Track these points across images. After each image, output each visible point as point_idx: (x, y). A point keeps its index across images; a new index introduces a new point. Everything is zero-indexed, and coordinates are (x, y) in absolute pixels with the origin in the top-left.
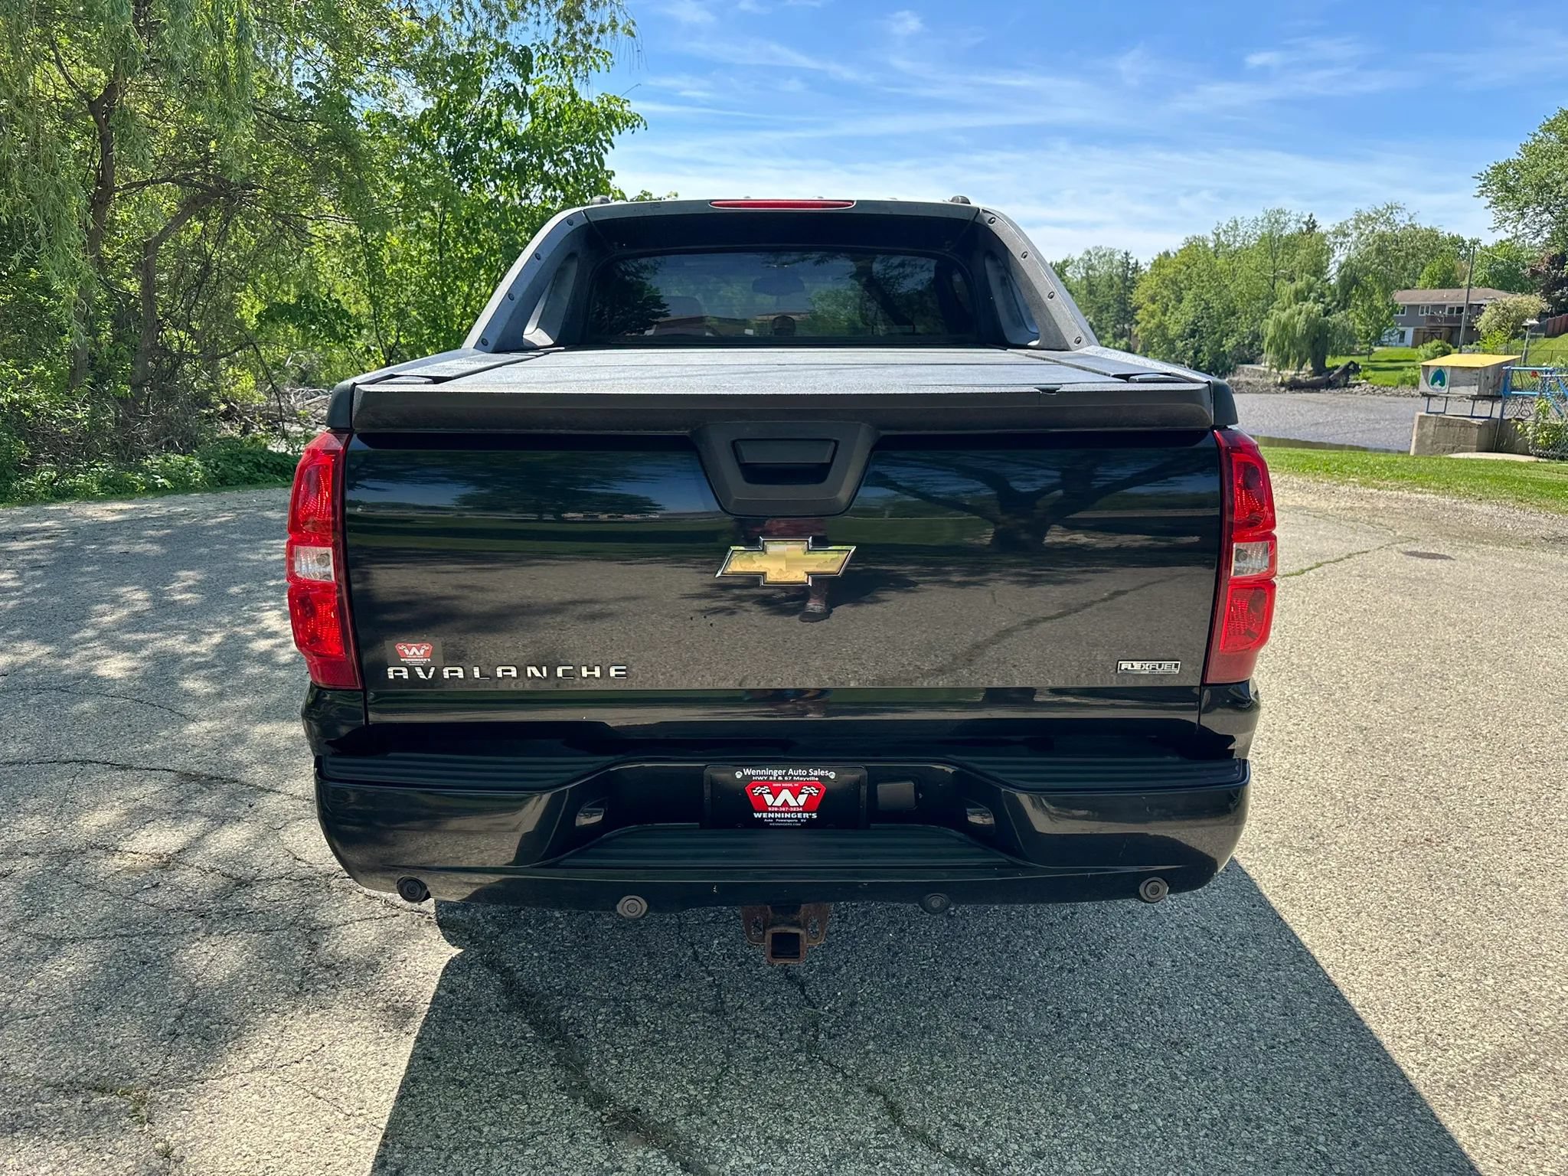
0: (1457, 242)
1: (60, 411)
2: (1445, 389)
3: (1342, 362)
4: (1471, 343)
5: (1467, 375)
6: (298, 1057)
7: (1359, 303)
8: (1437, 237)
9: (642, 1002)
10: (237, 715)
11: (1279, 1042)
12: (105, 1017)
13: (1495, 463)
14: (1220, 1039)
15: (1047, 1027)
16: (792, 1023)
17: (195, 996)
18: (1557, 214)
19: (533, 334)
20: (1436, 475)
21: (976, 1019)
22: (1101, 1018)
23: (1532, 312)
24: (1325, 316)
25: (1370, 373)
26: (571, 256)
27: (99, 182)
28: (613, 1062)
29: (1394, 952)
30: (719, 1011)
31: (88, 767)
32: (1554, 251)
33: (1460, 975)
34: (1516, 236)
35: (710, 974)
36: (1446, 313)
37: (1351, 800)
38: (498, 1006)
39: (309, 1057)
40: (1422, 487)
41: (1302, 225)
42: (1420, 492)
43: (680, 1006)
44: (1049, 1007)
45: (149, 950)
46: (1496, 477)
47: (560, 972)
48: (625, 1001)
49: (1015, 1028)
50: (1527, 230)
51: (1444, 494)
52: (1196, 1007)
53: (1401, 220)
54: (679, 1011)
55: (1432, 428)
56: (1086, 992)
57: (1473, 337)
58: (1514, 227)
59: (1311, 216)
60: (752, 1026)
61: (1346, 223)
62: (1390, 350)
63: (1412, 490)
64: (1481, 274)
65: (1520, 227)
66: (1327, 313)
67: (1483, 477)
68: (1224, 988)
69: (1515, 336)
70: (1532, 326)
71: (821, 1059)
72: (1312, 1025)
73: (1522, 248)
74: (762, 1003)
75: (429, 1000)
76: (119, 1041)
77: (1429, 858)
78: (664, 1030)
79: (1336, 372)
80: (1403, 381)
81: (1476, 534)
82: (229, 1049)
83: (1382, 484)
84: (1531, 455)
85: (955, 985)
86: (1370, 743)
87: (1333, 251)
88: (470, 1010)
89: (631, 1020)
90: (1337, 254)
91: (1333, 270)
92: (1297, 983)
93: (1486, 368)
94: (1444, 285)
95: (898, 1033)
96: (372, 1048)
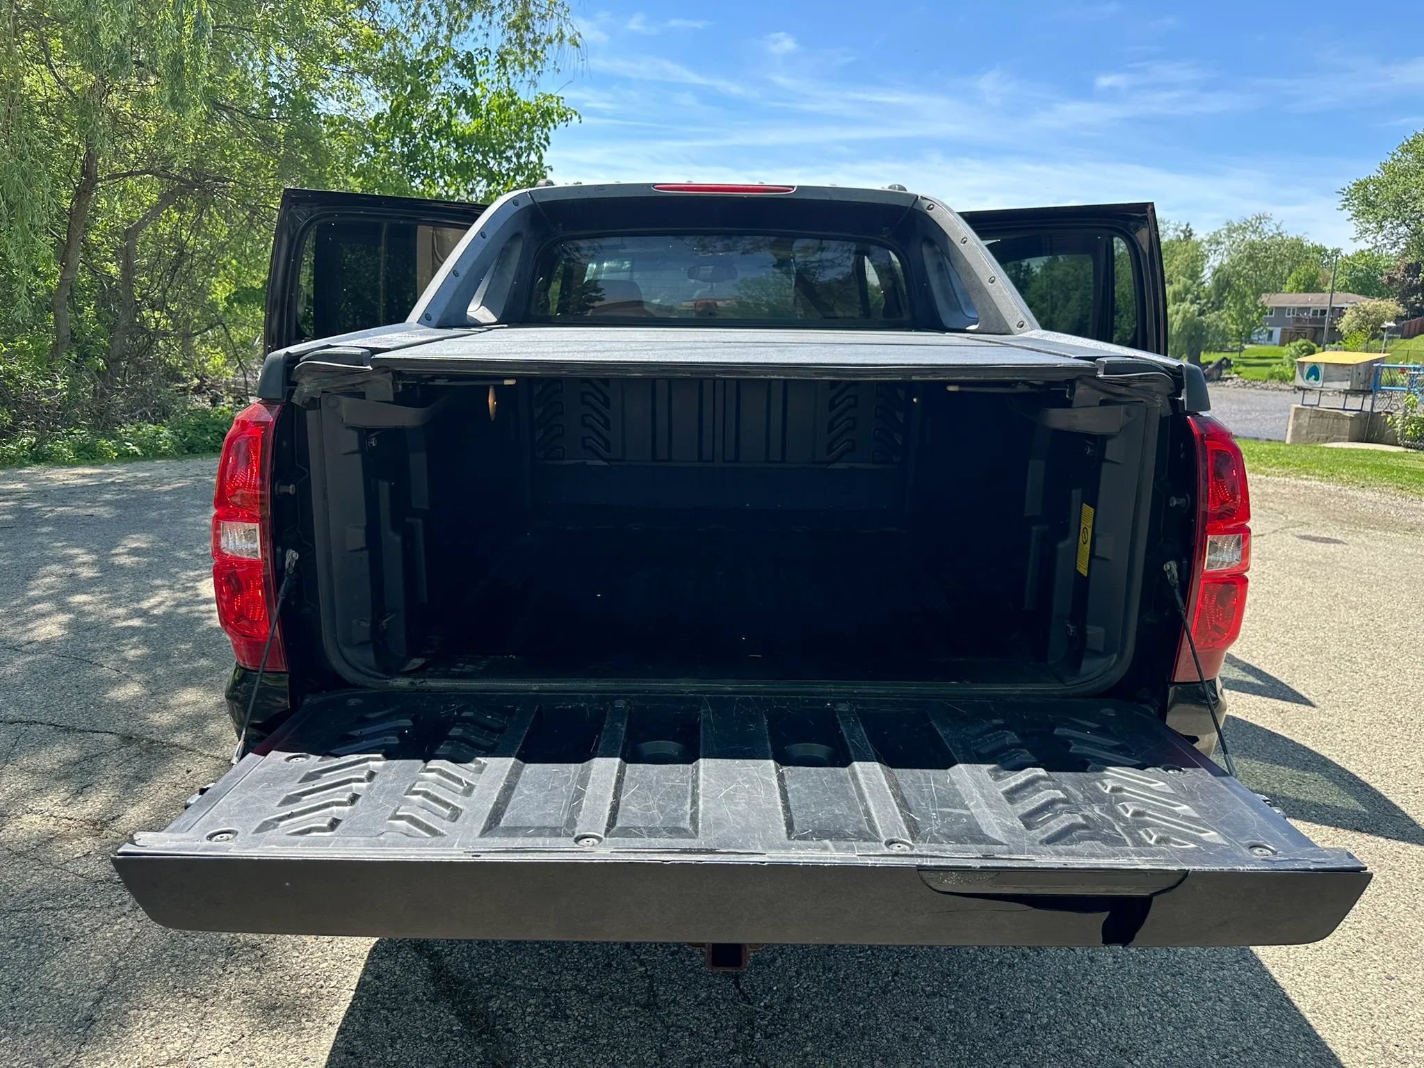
0: (1321, 251)
1: (42, 383)
2: (1319, 384)
3: (1215, 358)
4: (1334, 343)
5: (1341, 371)
6: (216, 1049)
7: (1231, 305)
8: (1302, 245)
9: (573, 993)
10: (181, 678)
11: (1232, 1051)
12: (22, 999)
13: (1371, 453)
14: (1170, 1047)
15: (990, 1030)
16: (727, 1020)
17: (115, 977)
18: (1413, 226)
19: (477, 311)
20: (1320, 464)
21: (916, 1019)
22: (1045, 1021)
23: (1389, 314)
24: (1200, 315)
25: (1241, 369)
26: (516, 236)
27: (84, 173)
28: (542, 1060)
29: (1339, 951)
30: (651, 1005)
31: (33, 728)
32: (1409, 260)
33: (1409, 978)
34: (1376, 246)
35: (642, 963)
36: (1311, 315)
37: (1277, 785)
38: (424, 994)
39: (227, 1049)
40: (1307, 474)
41: (1179, 233)
42: (1306, 479)
43: (611, 999)
44: (991, 1007)
45: (73, 925)
46: (1375, 467)
47: (490, 958)
48: (554, 991)
49: (957, 1030)
50: (1386, 241)
51: (1329, 482)
52: (1143, 1009)
53: (1269, 229)
54: (610, 1003)
55: (1307, 419)
56: (1028, 990)
57: (1335, 338)
58: (1374, 238)
59: (1188, 225)
60: (686, 1023)
61: (1219, 231)
62: (1259, 347)
63: (1298, 477)
64: (1342, 280)
65: (1379, 238)
66: (1201, 313)
67: (1364, 466)
68: (1168, 988)
69: (1374, 337)
70: (1389, 328)
71: (758, 1061)
72: (1264, 1031)
73: (1380, 258)
74: (696, 997)
75: (354, 987)
76: (33, 1027)
77: (1362, 849)
78: (595, 1025)
79: (1210, 367)
80: (1272, 376)
81: (1363, 520)
82: (146, 1038)
83: (1269, 471)
84: (1400, 445)
85: (893, 980)
86: (1289, 726)
87: (1207, 257)
88: (396, 998)
89: (560, 1013)
90: (1211, 259)
91: (1207, 274)
92: (1242, 983)
93: (1357, 365)
94: (1308, 290)
95: (836, 1034)
96: (293, 1040)
